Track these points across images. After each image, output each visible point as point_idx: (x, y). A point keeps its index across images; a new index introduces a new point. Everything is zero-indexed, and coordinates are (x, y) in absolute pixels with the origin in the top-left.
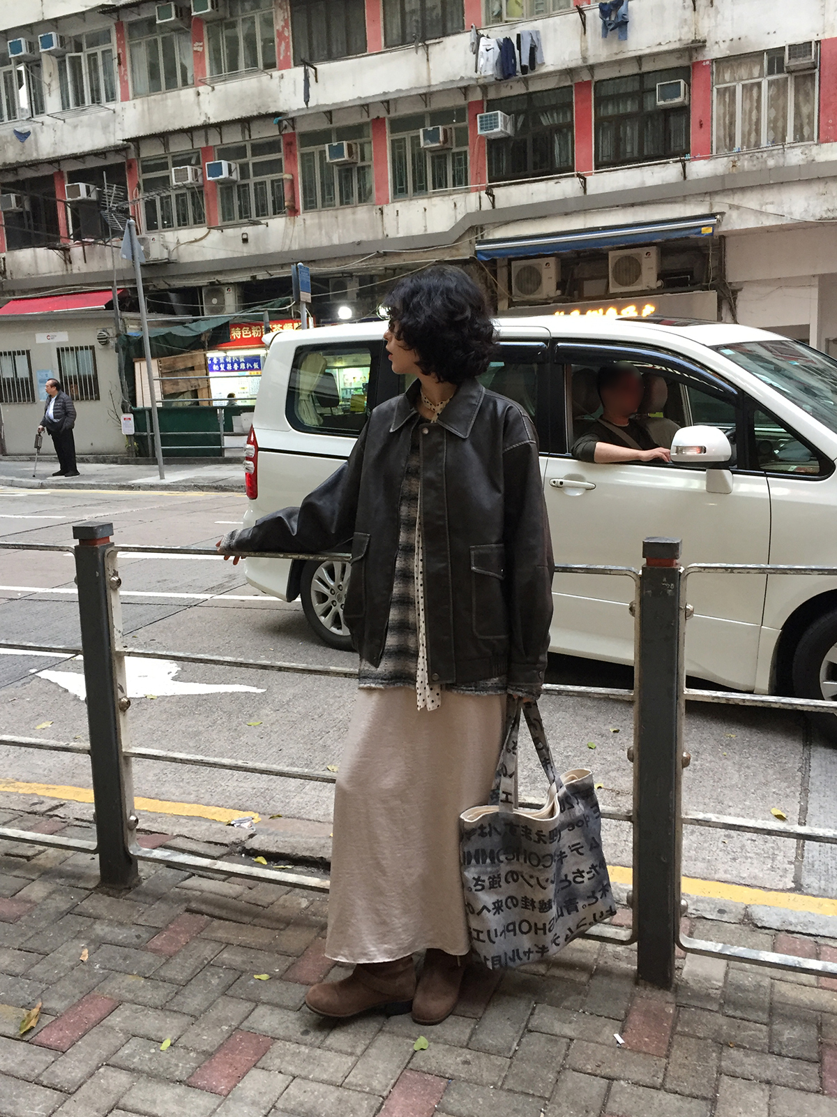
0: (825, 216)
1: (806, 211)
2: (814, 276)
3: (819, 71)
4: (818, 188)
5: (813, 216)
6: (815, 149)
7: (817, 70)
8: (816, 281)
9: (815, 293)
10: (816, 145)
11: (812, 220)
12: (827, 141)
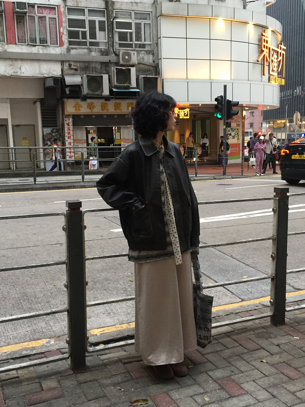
0: (13, 74)
1: (5, 71)
2: (7, 98)
3: (5, 14)
4: (9, 62)
5: (8, 74)
6: (6, 47)
7: (3, 13)
8: (8, 101)
9: (9, 105)
10: (7, 44)
11: (8, 75)
12: (11, 44)
